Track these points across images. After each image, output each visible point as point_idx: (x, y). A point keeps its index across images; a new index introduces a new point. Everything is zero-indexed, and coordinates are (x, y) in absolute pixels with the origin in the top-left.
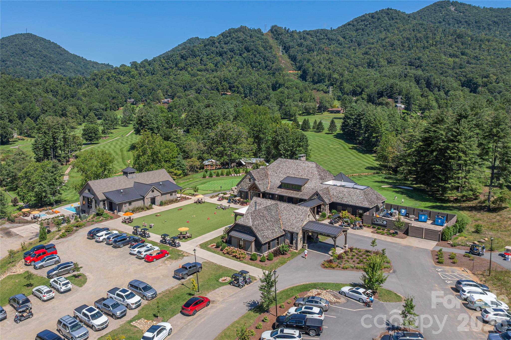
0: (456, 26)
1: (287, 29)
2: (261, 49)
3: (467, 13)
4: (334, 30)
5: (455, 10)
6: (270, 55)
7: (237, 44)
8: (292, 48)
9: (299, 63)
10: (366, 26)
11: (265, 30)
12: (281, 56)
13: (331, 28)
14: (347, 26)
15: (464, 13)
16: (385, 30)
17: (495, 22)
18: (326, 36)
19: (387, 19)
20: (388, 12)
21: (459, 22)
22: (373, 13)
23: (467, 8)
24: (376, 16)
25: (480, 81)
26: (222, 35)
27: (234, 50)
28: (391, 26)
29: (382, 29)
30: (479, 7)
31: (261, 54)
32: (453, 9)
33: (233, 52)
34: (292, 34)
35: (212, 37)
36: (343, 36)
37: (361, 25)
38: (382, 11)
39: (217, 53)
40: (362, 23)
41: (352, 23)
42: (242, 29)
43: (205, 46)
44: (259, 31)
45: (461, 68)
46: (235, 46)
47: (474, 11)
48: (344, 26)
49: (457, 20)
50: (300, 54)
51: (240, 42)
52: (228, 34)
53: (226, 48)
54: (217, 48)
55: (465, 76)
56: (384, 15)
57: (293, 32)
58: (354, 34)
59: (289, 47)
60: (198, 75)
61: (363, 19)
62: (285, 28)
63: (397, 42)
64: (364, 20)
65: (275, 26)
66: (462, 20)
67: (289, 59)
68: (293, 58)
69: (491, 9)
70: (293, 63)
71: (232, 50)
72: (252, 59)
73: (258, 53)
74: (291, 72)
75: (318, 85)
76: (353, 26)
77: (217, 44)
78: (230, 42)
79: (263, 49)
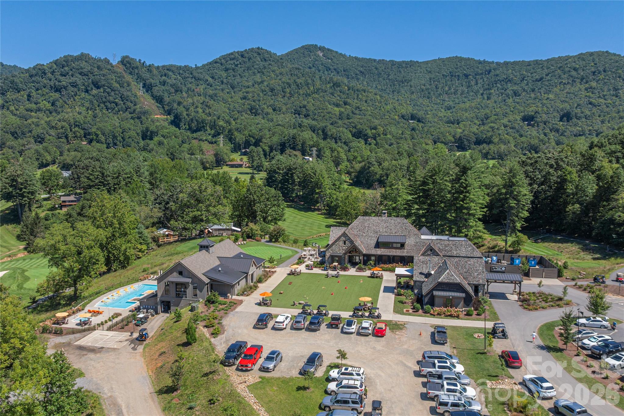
0: (326, 72)
1: (142, 61)
2: (116, 85)
3: (335, 60)
4: (198, 67)
5: (324, 56)
6: (129, 93)
7: (80, 76)
8: (155, 86)
9: (168, 105)
10: (237, 65)
11: (115, 61)
12: (142, 96)
13: (196, 65)
14: (215, 65)
15: (332, 59)
16: (259, 72)
17: (361, 72)
18: (192, 74)
19: (260, 60)
20: (259, 51)
21: (328, 69)
22: (242, 52)
23: (334, 54)
24: (246, 55)
25: (370, 132)
26: (56, 62)
27: (78, 85)
28: (265, 68)
29: (256, 70)
30: (345, 55)
31: (117, 92)
32: (321, 55)
33: (75, 87)
34: (150, 69)
35: (41, 65)
36: (211, 75)
37: (230, 64)
38: (252, 50)
39: (51, 87)
40: (232, 62)
41: (219, 60)
42: (83, 57)
43: (31, 76)
44: (107, 61)
45: (348, 119)
46: (78, 79)
47: (341, 59)
48: (210, 63)
49: (327, 67)
50: (166, 94)
51: (85, 75)
52: (64, 63)
53: (65, 81)
54: (50, 80)
55: (355, 127)
56: (255, 55)
57: (150, 66)
58: (224, 74)
59: (151, 85)
60: (31, 117)
61: (230, 57)
62: (140, 60)
63: (277, 86)
64: (234, 59)
65: (127, 57)
66: (331, 67)
67: (153, 100)
68: (159, 100)
69: (356, 58)
70: (159, 105)
71: (74, 85)
72: (106, 98)
73: (112, 90)
74: (159, 116)
75: (199, 133)
76: (221, 64)
77: (50, 75)
78: (70, 74)
79: (118, 85)
